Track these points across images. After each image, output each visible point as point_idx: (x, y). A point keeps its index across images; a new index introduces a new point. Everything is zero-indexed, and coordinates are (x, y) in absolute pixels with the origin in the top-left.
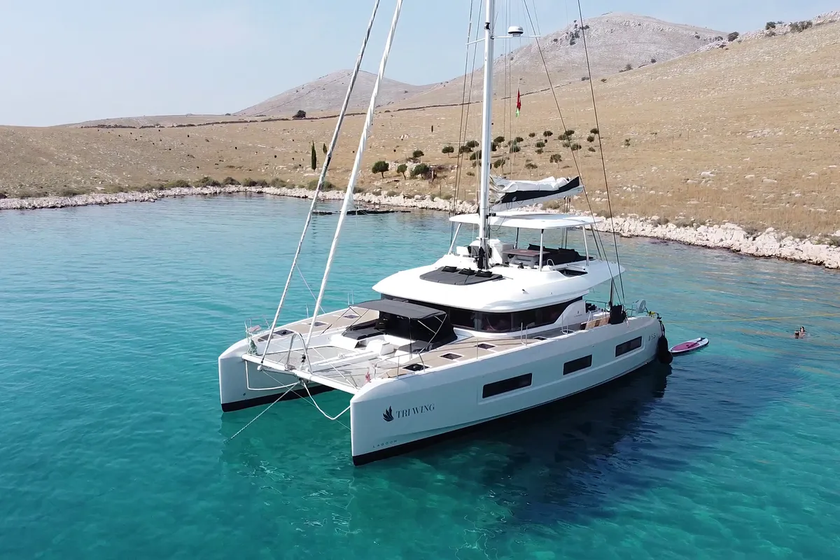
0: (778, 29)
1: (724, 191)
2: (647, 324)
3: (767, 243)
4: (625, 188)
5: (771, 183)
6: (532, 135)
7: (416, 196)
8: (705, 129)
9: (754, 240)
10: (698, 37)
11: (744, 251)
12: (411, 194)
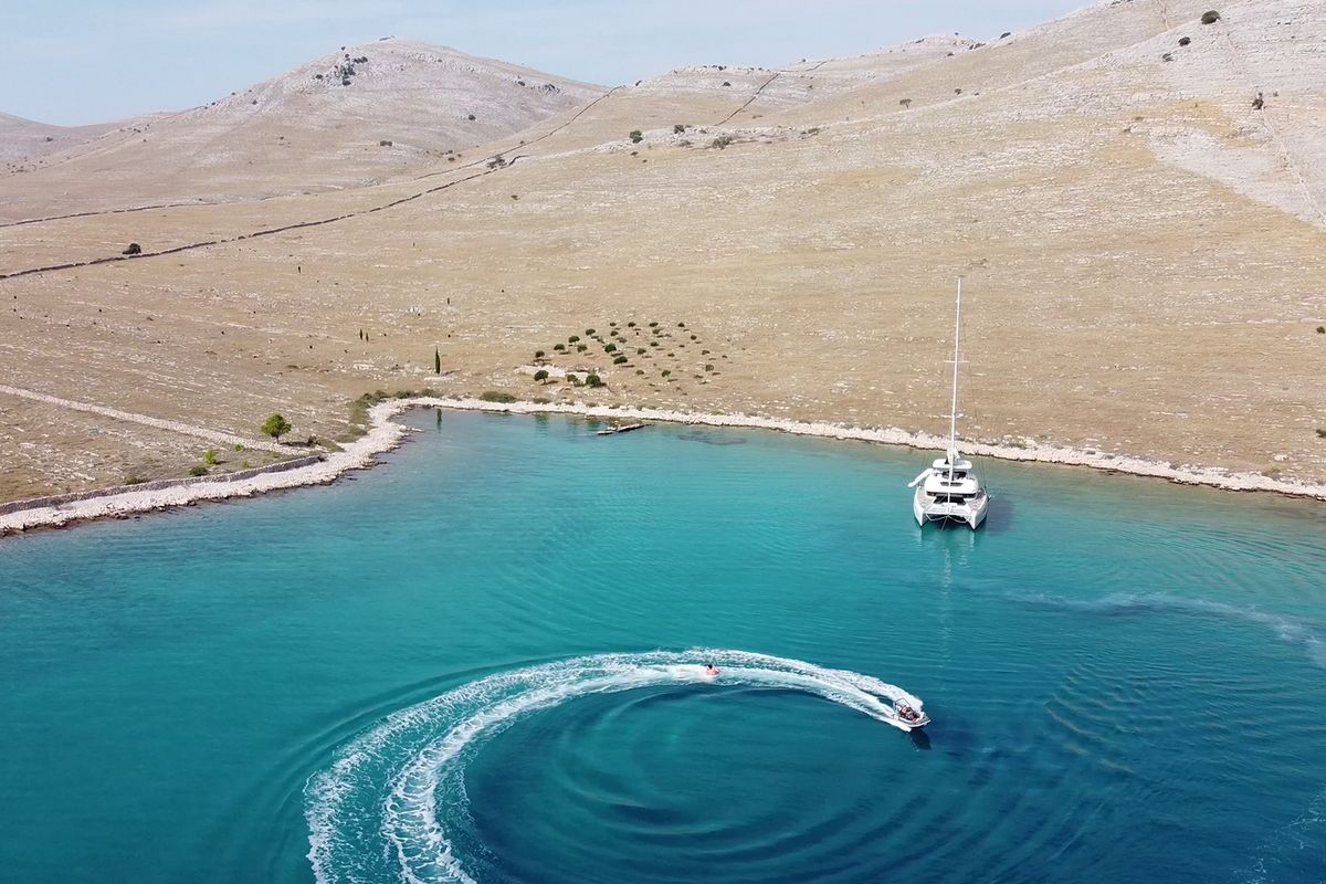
0: (690, 136)
6: (613, 324)
7: (621, 407)
10: (523, 84)
12: (613, 404)
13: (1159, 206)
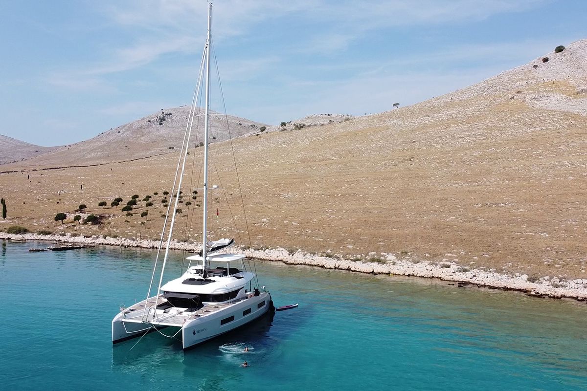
0: (288, 127)
1: (275, 230)
2: (265, 296)
3: (299, 257)
4: (222, 229)
5: (296, 225)
6: (156, 194)
7: (93, 236)
8: (258, 192)
9: (293, 255)
10: (241, 124)
11: (289, 262)
12: (89, 235)
13: (530, 126)
